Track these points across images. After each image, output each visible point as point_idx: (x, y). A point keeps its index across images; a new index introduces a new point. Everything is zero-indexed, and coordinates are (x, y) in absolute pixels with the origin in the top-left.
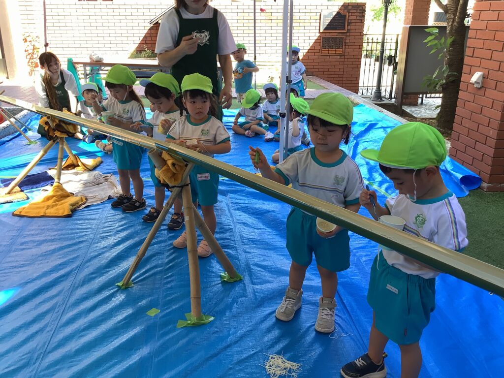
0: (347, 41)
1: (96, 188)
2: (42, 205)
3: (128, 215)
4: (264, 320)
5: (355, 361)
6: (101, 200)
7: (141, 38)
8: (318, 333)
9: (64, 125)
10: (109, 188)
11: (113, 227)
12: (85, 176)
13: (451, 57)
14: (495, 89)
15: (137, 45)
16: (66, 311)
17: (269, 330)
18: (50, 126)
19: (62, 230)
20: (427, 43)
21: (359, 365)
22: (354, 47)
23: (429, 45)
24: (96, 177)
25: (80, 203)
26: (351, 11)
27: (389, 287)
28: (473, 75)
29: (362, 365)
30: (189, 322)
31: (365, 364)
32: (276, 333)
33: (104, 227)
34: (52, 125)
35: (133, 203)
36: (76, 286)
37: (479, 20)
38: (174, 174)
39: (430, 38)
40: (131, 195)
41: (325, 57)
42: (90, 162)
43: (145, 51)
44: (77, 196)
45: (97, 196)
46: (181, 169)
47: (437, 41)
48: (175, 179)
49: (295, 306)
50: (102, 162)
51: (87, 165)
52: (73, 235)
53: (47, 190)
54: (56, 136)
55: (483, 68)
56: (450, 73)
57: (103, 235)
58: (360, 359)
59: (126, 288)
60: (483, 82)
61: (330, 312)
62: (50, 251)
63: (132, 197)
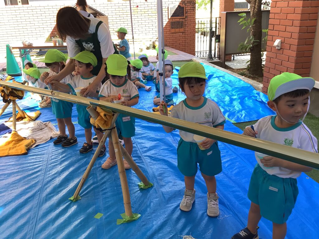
0: (186, 23)
1: (40, 133)
2: (5, 148)
3: (66, 149)
4: (174, 212)
5: (240, 233)
6: (46, 140)
7: (53, 28)
8: (210, 217)
9: (15, 92)
10: (49, 131)
11: (58, 159)
12: (32, 124)
13: (255, 30)
14: (290, 49)
15: (50, 33)
16: (38, 222)
17: (178, 219)
18: (5, 93)
19: (23, 164)
20: (240, 23)
21: (243, 236)
22: (190, 27)
23: (241, 23)
24: (39, 124)
25: (32, 144)
26: (187, 4)
27: (271, 188)
28: (275, 42)
29: (244, 235)
30: (124, 220)
31: (247, 234)
32: (183, 221)
33: (52, 159)
34: (7, 92)
35: (68, 140)
36: (41, 203)
37: (276, 7)
38: (105, 121)
39: (241, 19)
40: (66, 135)
41: (173, 34)
42: (33, 114)
43: (56, 36)
44: (28, 139)
45: (42, 138)
46: (110, 118)
47: (245, 21)
48: (106, 125)
49: (192, 201)
50: (40, 114)
51: (32, 117)
52: (31, 167)
53: (6, 137)
54: (10, 99)
55: (280, 37)
56: (254, 41)
57: (52, 165)
58: (243, 231)
59: (76, 200)
60: (281, 45)
61: (215, 202)
62: (17, 180)
63: (67, 137)
